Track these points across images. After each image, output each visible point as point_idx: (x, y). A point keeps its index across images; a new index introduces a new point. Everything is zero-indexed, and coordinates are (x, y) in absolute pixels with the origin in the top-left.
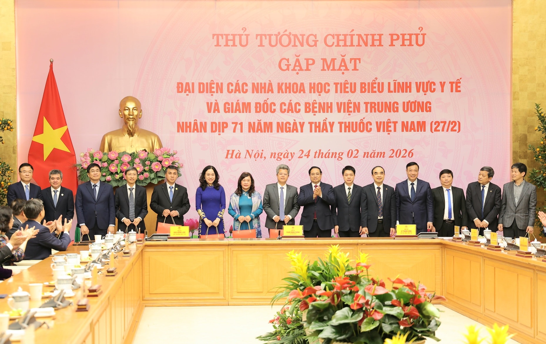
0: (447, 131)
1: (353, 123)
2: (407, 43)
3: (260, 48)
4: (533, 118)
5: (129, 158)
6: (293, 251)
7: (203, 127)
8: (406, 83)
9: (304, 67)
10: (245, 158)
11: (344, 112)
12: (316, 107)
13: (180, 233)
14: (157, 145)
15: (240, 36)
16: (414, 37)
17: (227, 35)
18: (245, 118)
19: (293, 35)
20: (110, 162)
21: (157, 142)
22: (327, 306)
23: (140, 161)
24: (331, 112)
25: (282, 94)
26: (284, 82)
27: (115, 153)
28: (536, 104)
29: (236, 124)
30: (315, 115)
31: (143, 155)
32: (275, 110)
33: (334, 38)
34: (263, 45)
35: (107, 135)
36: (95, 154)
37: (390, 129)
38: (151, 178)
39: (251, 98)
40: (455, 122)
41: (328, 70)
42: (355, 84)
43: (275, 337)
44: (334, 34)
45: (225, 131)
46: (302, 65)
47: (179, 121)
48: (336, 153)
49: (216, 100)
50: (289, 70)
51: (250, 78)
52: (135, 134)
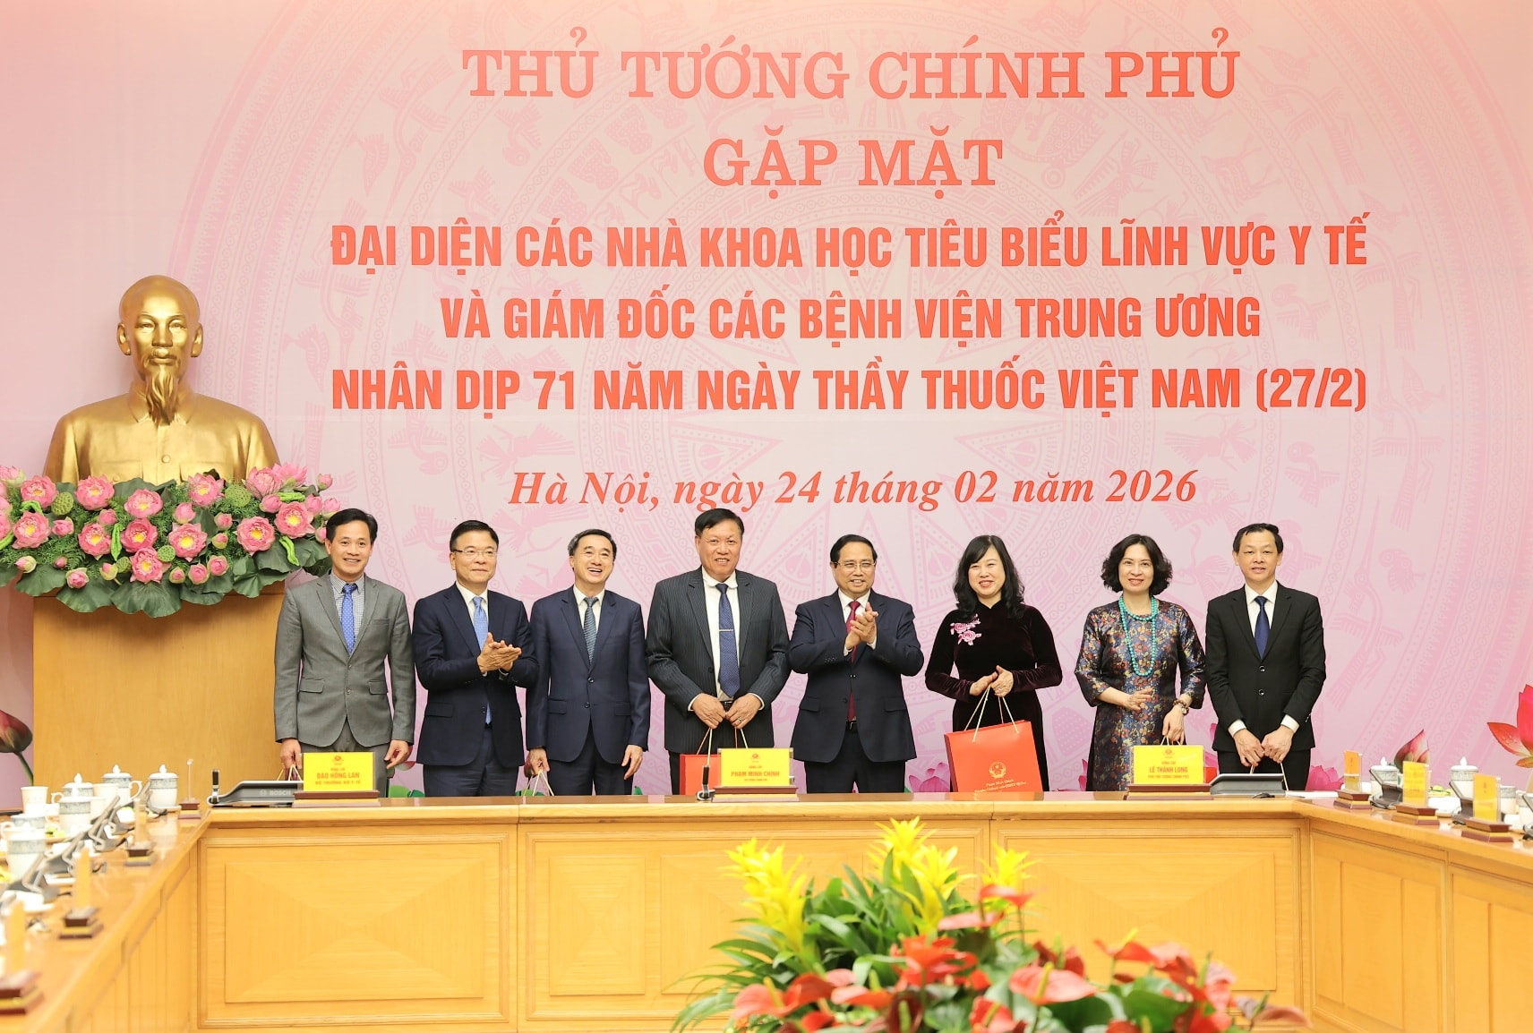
0: (1319, 404)
1: (974, 374)
2: (1170, 84)
3: (637, 100)
5: (155, 502)
6: (753, 842)
7: (429, 389)
8: (1169, 230)
9: (797, 169)
10: (583, 501)
11: (944, 334)
12: (841, 318)
13: (338, 779)
14: (257, 454)
15: (565, 56)
16: (1195, 65)
17: (515, 56)
18: (580, 355)
19: (756, 55)
20: (83, 516)
21: (257, 444)
23: (194, 514)
24: (897, 334)
25: (719, 269)
26: (726, 224)
27: (101, 483)
29: (550, 376)
30: (836, 345)
31: (205, 492)
32: (690, 327)
33: (905, 68)
34: (648, 89)
35: (71, 417)
36: (29, 489)
37: (1109, 396)
38: (234, 576)
39: (602, 281)
40: (1346, 373)
41: (886, 182)
42: (982, 232)
44: (905, 54)
45: (507, 404)
46: (788, 166)
47: (338, 368)
48: (914, 484)
49: (476, 292)
50: (741, 183)
51: (601, 214)
52: (177, 416)
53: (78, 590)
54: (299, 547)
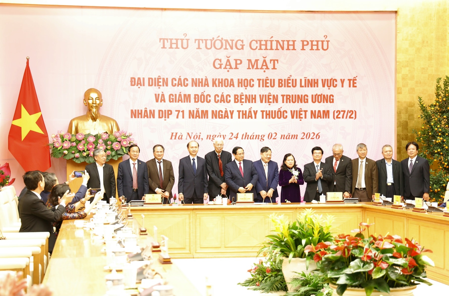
0: (346, 118)
1: (272, 111)
2: (315, 47)
3: (198, 50)
4: (413, 108)
5: (94, 139)
7: (152, 114)
8: (314, 80)
9: (233, 66)
10: (186, 139)
11: (266, 102)
12: (243, 99)
13: (153, 200)
14: (115, 128)
15: (182, 40)
16: (320, 43)
17: (171, 40)
18: (186, 107)
19: (224, 40)
20: (78, 142)
21: (115, 127)
23: (103, 141)
24: (255, 102)
25: (216, 87)
26: (218, 78)
28: (419, 97)
29: (179, 111)
30: (242, 105)
31: (105, 136)
32: (210, 101)
33: (257, 43)
34: (200, 48)
35: (74, 119)
36: (65, 136)
37: (301, 116)
38: (112, 155)
39: (191, 90)
40: (352, 111)
41: (253, 68)
42: (274, 80)
44: (257, 40)
45: (170, 117)
46: (232, 65)
47: (132, 109)
48: (259, 135)
49: (163, 92)
50: (221, 68)
51: (190, 75)
52: (97, 120)
53: (77, 158)
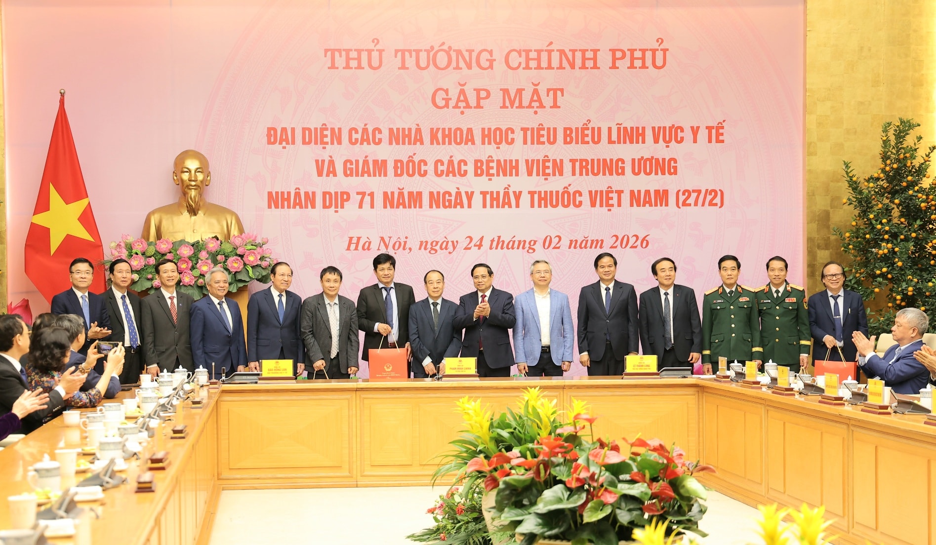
0: (703, 205)
1: (551, 192)
2: (638, 63)
3: (402, 71)
4: (840, 184)
5: (191, 250)
6: (467, 398)
7: (310, 200)
8: (638, 128)
9: (473, 102)
10: (379, 249)
11: (538, 174)
12: (492, 168)
13: (278, 372)
14: (235, 229)
15: (370, 52)
16: (649, 55)
17: (348, 51)
18: (377, 185)
19: (454, 51)
21: (235, 225)
22: (528, 483)
23: (208, 256)
24: (517, 175)
25: (438, 146)
26: (441, 127)
27: (167, 242)
28: (844, 162)
29: (363, 194)
30: (490, 180)
31: (213, 246)
32: (426, 172)
33: (520, 56)
34: (407, 66)
35: (153, 212)
36: (135, 244)
37: (611, 202)
39: (386, 152)
40: (715, 191)
41: (512, 107)
42: (555, 129)
43: (436, 536)
44: (520, 50)
45: (345, 206)
46: (469, 100)
47: (270, 191)
48: (525, 241)
49: (331, 157)
50: (448, 108)
51: (386, 121)
52: (200, 212)
54: (254, 270)
